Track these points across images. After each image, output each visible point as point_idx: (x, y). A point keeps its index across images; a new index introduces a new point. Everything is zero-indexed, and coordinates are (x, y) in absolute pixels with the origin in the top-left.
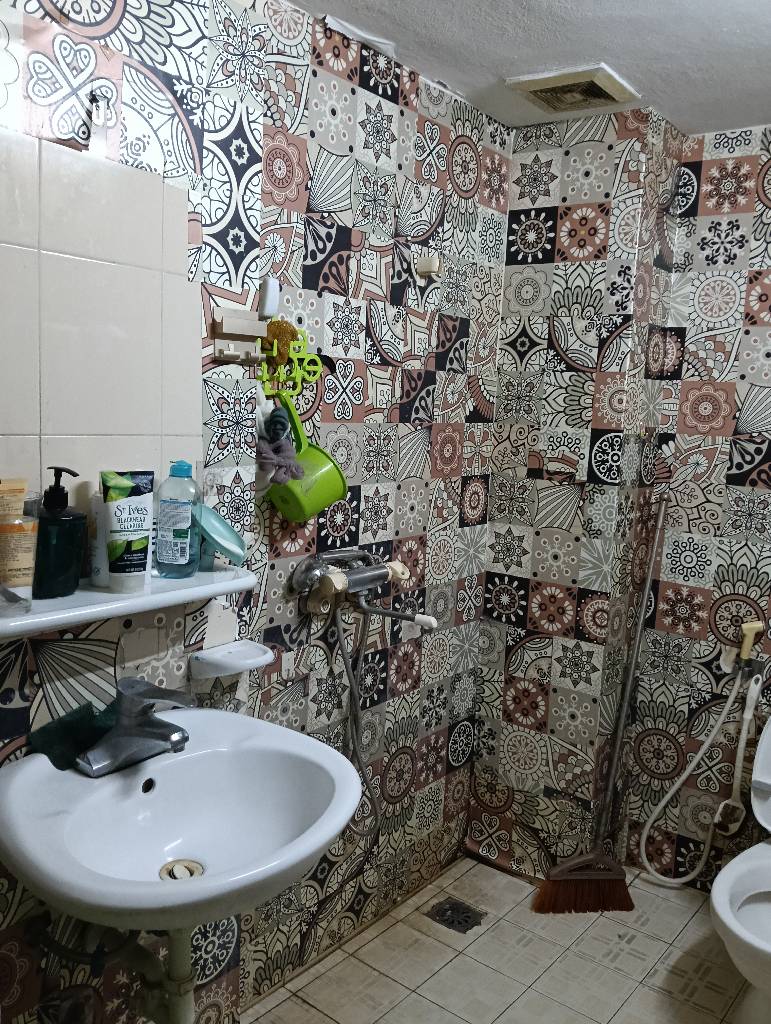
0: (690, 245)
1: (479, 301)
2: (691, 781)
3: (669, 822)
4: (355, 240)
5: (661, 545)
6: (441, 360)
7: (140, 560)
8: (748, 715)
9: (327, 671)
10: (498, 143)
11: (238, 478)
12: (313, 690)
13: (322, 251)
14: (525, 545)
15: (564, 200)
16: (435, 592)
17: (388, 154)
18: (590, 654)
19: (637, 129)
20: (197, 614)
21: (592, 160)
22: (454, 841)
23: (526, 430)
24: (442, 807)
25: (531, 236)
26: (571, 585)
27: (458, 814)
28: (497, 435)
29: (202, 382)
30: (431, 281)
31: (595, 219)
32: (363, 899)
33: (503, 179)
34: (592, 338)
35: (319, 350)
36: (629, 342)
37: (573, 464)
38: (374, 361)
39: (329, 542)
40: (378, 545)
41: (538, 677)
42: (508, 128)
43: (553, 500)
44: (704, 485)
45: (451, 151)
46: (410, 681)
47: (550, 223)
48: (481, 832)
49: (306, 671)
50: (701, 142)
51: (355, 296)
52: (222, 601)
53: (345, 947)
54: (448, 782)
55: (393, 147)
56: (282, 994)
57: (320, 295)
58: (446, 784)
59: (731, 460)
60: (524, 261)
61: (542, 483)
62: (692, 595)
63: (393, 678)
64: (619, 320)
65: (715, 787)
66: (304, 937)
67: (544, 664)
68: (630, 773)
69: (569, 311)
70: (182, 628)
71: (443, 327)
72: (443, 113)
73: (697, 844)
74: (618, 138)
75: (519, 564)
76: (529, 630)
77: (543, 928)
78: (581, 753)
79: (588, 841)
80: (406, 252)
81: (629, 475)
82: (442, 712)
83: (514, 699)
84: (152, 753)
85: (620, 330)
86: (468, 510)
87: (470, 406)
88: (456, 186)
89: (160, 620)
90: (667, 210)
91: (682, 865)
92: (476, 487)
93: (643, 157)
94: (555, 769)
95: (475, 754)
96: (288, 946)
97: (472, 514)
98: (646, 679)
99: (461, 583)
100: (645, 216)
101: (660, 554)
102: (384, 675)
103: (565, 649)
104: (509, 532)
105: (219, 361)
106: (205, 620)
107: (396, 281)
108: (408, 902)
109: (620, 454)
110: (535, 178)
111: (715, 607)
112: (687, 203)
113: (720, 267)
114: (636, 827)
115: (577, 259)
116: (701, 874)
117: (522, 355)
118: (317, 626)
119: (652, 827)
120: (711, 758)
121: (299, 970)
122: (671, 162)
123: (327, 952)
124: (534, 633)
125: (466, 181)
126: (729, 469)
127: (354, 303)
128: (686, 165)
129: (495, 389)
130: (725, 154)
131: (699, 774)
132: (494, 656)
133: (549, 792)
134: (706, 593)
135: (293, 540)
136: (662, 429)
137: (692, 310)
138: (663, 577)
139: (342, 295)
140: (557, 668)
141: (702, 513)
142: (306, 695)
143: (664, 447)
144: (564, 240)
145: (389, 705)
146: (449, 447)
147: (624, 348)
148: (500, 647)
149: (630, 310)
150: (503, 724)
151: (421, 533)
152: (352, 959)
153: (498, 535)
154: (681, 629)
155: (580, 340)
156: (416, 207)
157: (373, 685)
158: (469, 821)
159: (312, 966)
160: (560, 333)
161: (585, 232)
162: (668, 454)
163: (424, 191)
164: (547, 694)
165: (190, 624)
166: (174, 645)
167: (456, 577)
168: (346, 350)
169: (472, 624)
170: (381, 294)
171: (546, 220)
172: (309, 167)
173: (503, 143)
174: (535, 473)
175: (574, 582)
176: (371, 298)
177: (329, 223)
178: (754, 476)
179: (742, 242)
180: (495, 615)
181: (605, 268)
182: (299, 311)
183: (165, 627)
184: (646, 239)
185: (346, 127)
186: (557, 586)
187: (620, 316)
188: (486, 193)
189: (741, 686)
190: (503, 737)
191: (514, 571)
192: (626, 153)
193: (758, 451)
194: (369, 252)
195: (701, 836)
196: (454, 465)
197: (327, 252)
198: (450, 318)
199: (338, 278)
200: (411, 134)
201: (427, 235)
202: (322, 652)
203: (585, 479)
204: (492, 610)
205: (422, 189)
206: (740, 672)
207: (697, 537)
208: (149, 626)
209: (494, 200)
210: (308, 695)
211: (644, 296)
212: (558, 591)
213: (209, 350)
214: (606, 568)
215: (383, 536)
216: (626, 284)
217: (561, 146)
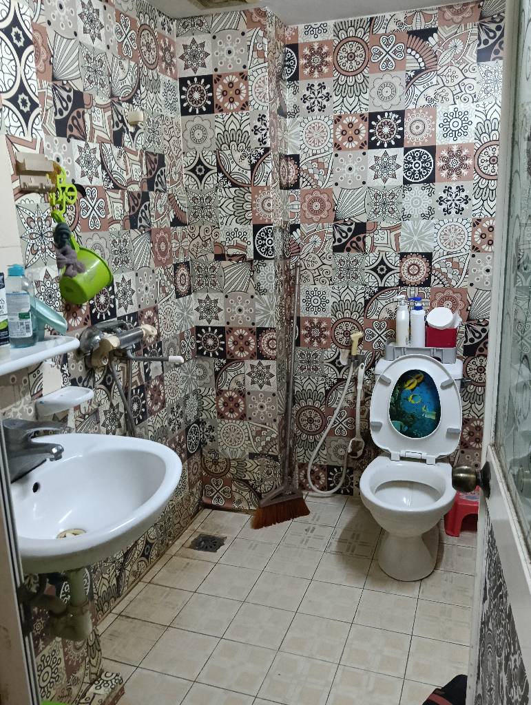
0: (296, 100)
1: (168, 141)
2: (331, 433)
3: (321, 459)
4: (86, 100)
5: (299, 296)
6: (151, 183)
7: (6, 336)
8: (360, 387)
9: (109, 404)
10: (166, 30)
11: (47, 275)
12: (102, 418)
13: (66, 109)
14: (219, 305)
15: (216, 70)
16: (167, 343)
17: (100, 38)
18: (268, 367)
19: (259, 21)
20: (36, 372)
21: (231, 41)
22: (196, 500)
23: (210, 229)
24: (187, 480)
25: (197, 95)
26: (252, 326)
27: (196, 482)
28: (191, 234)
29: (15, 207)
30: (137, 128)
31: (239, 83)
32: (149, 548)
33: (173, 56)
34: (245, 164)
35: (73, 181)
36: (270, 165)
37: (244, 248)
38: (110, 186)
39: (98, 317)
40: (129, 316)
41: (237, 387)
42: (171, 19)
43: (233, 273)
44: (320, 255)
45: (139, 36)
46: (160, 404)
47: (208, 86)
48: (212, 491)
49: (96, 407)
50: (296, 31)
51: (91, 140)
52: (50, 362)
53: (143, 580)
54: (189, 464)
55: (102, 32)
56: (111, 617)
57: (69, 141)
58: (188, 465)
59: (334, 237)
60: (194, 113)
61: (225, 263)
62: (320, 323)
63: (150, 403)
64: (262, 151)
65: (345, 433)
66: (118, 579)
67: (240, 379)
68: (295, 435)
69: (229, 146)
70: (28, 382)
71: (149, 161)
72: (130, 8)
73: (338, 468)
74: (248, 28)
75: (217, 318)
76: (227, 358)
77: (262, 536)
78: (269, 428)
79: (279, 480)
80: (119, 108)
81: (278, 253)
82: (181, 420)
83: (224, 404)
84: (33, 466)
85: (263, 157)
86: (180, 287)
87: (172, 215)
88: (145, 62)
89: (13, 379)
90: (281, 76)
91: (331, 482)
92: (183, 270)
93: (265, 41)
94: (254, 441)
95: (203, 443)
96: (110, 587)
97: (183, 289)
98: (298, 377)
99: (182, 335)
100: (270, 81)
101: (299, 300)
102: (144, 402)
103: (252, 367)
104: (208, 298)
105: (24, 191)
106: (40, 377)
107: (116, 129)
108: (176, 543)
109: (272, 239)
110: (194, 55)
111: (334, 327)
112: (292, 72)
113: (316, 113)
114: (303, 466)
115: (230, 110)
116: (343, 485)
117: (201, 178)
118: (99, 375)
119: (313, 464)
120: (340, 416)
121: (118, 600)
122: (280, 44)
123: (134, 584)
124: (232, 360)
125: (151, 57)
126: (334, 242)
127: (92, 145)
128: (288, 46)
129: (185, 202)
130: (312, 39)
131: (336, 427)
132: (207, 380)
133: (252, 456)
134: (328, 320)
135: (75, 318)
136: (291, 221)
137: (302, 142)
138: (302, 315)
139: (83, 140)
140: (249, 379)
141: (321, 272)
142: (98, 422)
143: (294, 233)
144: (219, 98)
145: (149, 421)
146: (163, 244)
147: (267, 170)
148: (211, 373)
149: (268, 145)
150: (219, 421)
151: (154, 305)
152: (151, 585)
153: (200, 301)
154: (315, 343)
155: (239, 166)
156: (122, 76)
157: (139, 410)
158: (203, 486)
159: (126, 596)
160: (224, 163)
161: (232, 92)
162: (297, 237)
163: (125, 64)
164: (244, 396)
165: (32, 380)
166: (24, 396)
167: (178, 332)
168: (91, 180)
169: (191, 361)
170: (108, 139)
171: (205, 84)
172: (50, 46)
173: (169, 30)
174: (220, 257)
175: (253, 324)
176: (102, 142)
177: (68, 89)
178: (348, 245)
179: (328, 97)
180: (205, 353)
181: (249, 117)
182: (57, 153)
183: (17, 384)
184: (272, 97)
185: (70, 17)
186: (243, 328)
187: (262, 148)
188: (164, 65)
189: (353, 371)
190: (219, 429)
191: (214, 323)
192: (254, 38)
193: (349, 230)
194: (96, 109)
195: (340, 463)
196: (168, 257)
197: (69, 109)
198: (152, 153)
199: (78, 127)
200: (112, 23)
201: (131, 95)
202: (104, 393)
203: (252, 257)
204: (203, 350)
205: (123, 62)
206: (352, 363)
207: (319, 286)
208: (7, 384)
209: (168, 70)
210: (99, 422)
211: (274, 135)
212: (244, 331)
213: (17, 184)
214: (272, 313)
215: (132, 309)
216: (263, 127)
217: (209, 32)
